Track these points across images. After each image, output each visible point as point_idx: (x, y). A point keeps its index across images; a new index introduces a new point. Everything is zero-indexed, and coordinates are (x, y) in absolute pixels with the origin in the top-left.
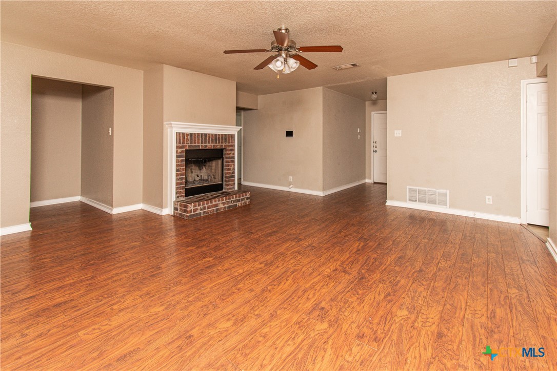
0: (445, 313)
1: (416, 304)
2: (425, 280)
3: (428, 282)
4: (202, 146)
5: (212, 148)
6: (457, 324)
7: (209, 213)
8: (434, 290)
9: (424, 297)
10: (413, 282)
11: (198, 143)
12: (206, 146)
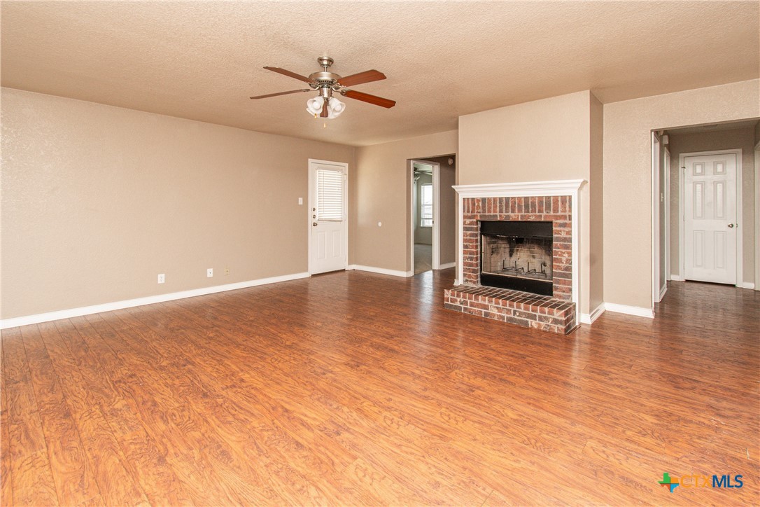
0: (74, 435)
1: (115, 418)
2: (139, 451)
3: (130, 453)
4: (500, 216)
5: (520, 220)
6: (53, 434)
7: (474, 314)
8: (111, 448)
9: (115, 431)
10: (148, 435)
11: (495, 211)
12: (508, 216)
